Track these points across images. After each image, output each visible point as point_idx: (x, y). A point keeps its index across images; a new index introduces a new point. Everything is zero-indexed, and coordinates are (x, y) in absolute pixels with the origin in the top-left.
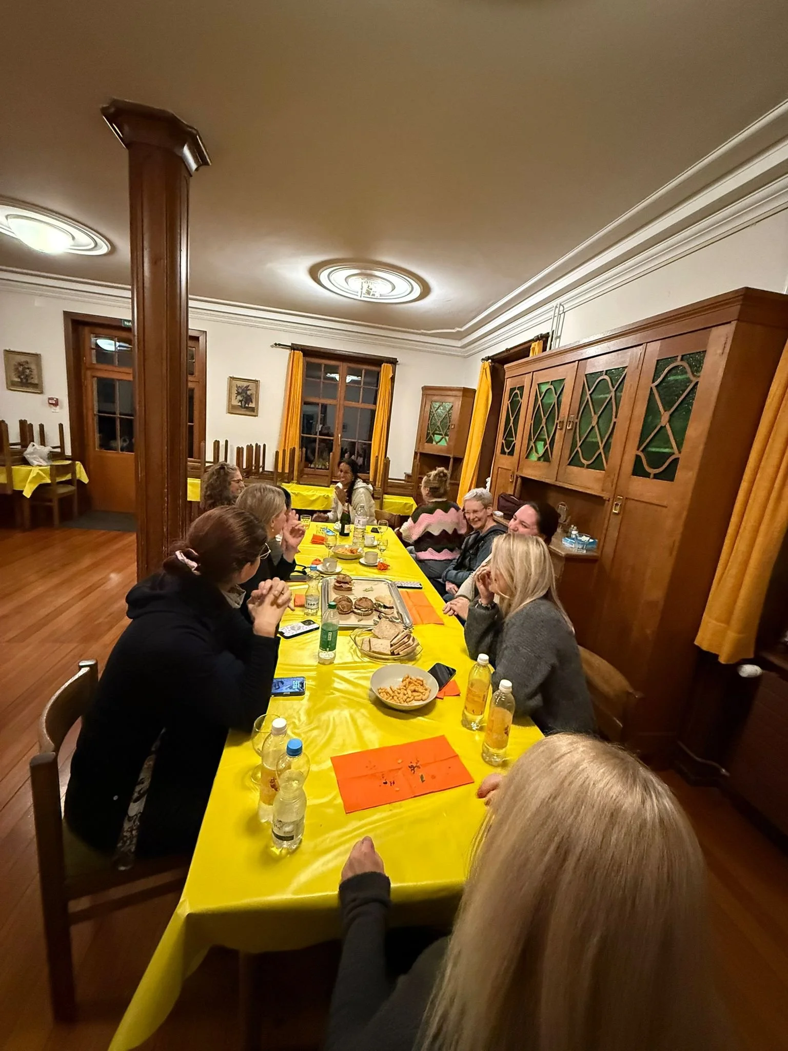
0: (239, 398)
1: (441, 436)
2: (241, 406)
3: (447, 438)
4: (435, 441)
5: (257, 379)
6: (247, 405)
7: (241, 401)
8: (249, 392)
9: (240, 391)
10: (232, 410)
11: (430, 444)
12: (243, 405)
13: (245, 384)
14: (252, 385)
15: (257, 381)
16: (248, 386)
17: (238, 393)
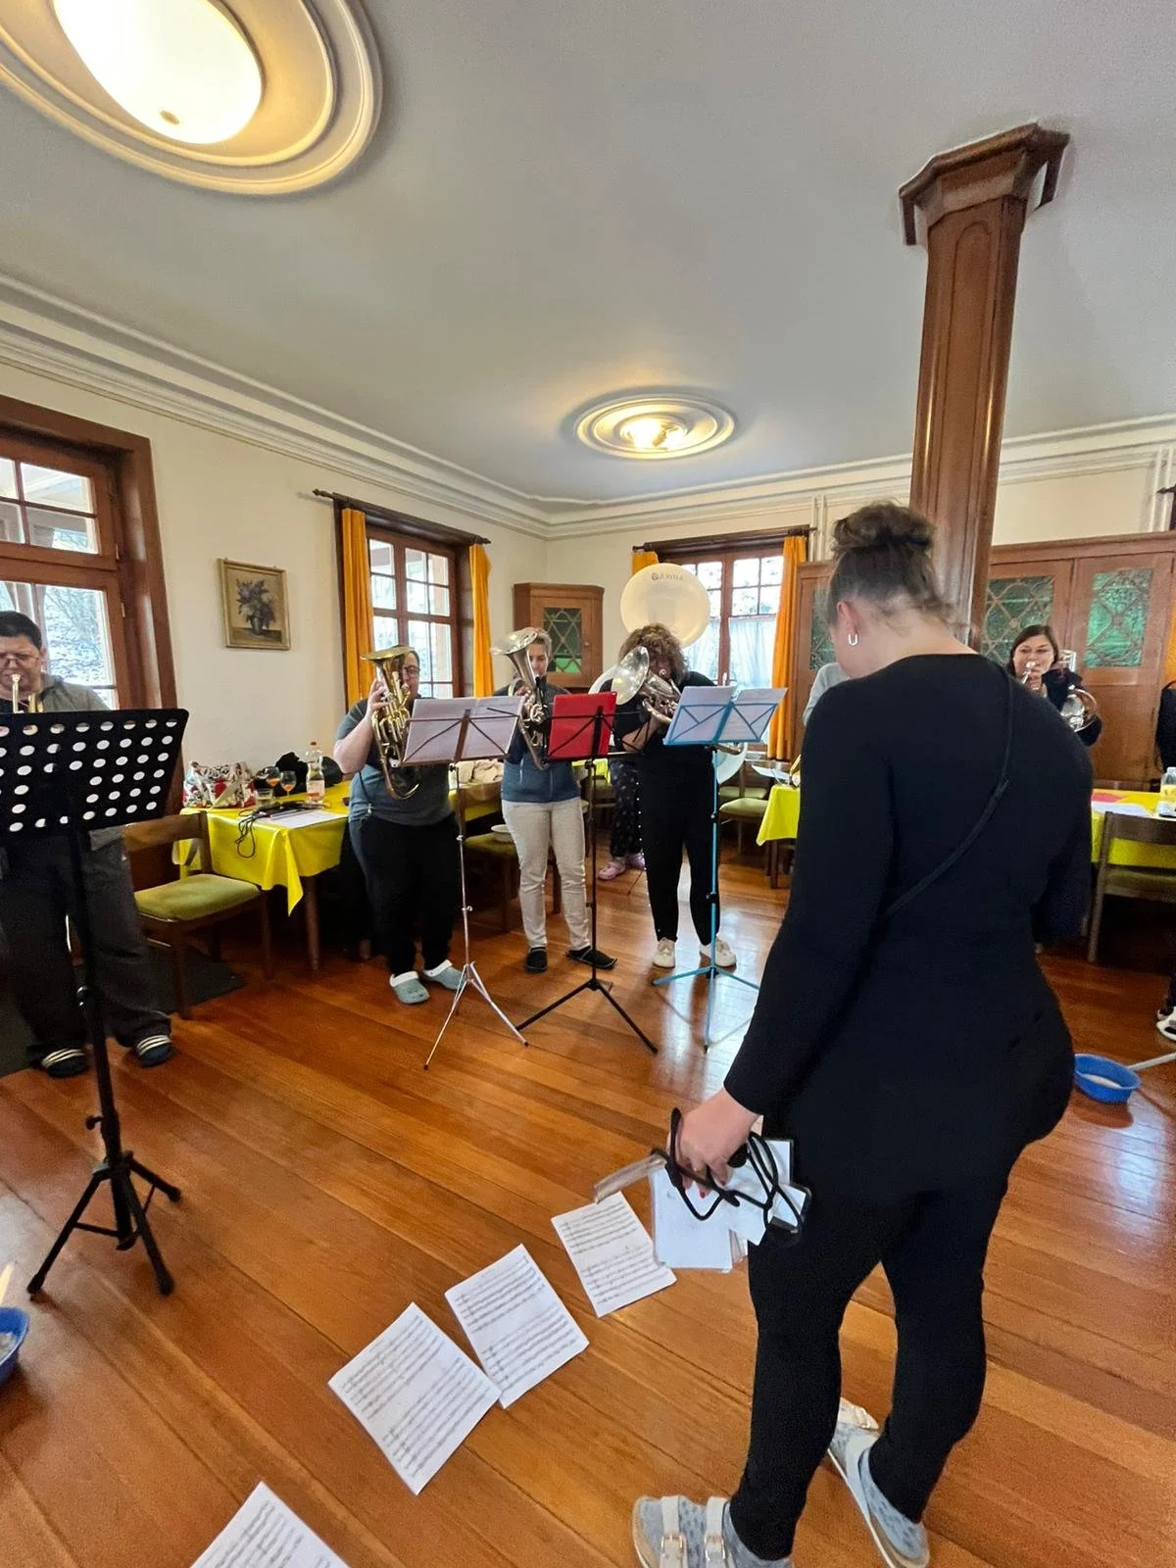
0: (246, 610)
1: (568, 660)
2: (252, 630)
3: (579, 661)
4: (560, 668)
5: (279, 567)
6: (264, 628)
7: (250, 618)
8: (265, 597)
9: (246, 593)
10: (236, 639)
11: (553, 673)
12: (257, 628)
13: (255, 578)
14: (270, 582)
15: (281, 572)
16: (262, 583)
17: (244, 600)
